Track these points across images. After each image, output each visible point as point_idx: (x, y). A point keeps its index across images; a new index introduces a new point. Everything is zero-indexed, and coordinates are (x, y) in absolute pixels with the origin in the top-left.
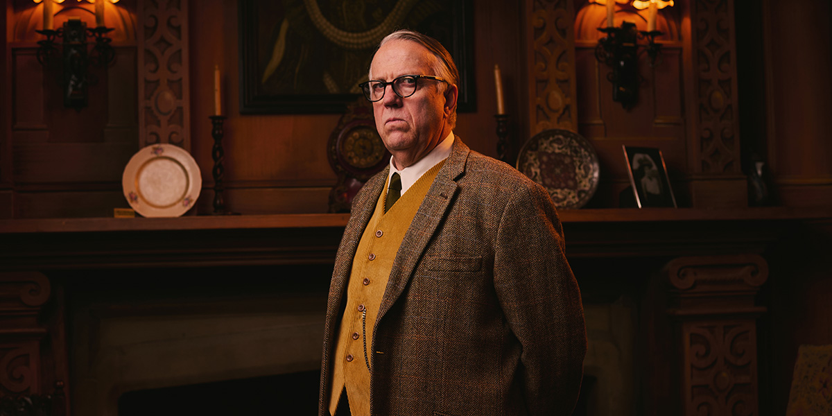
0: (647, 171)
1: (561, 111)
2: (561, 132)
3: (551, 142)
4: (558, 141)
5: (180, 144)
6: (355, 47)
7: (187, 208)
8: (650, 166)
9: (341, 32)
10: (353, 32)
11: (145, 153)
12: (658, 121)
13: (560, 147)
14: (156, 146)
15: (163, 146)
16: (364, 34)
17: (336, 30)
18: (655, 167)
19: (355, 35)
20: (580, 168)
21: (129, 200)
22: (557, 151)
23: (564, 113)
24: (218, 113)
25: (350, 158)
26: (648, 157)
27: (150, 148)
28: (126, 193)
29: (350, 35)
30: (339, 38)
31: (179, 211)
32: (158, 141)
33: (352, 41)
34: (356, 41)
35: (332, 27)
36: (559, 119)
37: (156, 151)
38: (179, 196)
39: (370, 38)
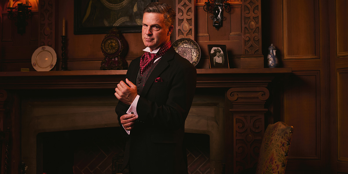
0: (218, 54)
1: (188, 31)
2: (187, 39)
3: (183, 43)
4: (186, 43)
5: (50, 46)
6: (115, 9)
7: (51, 68)
8: (220, 52)
9: (110, 4)
10: (114, 4)
11: (40, 49)
12: (231, 34)
13: (186, 45)
14: (43, 46)
15: (45, 47)
16: (118, 4)
17: (109, 3)
18: (222, 52)
19: (115, 5)
20: (194, 53)
21: (33, 65)
22: (185, 47)
23: (189, 32)
24: (64, 35)
25: (107, 50)
26: (219, 48)
27: (41, 48)
28: (32, 63)
29: (113, 5)
30: (109, 6)
31: (48, 69)
32: (44, 45)
33: (114, 7)
34: (115, 7)
35: (107, 2)
36: (187, 35)
37: (43, 48)
38: (50, 64)
39: (121, 6)
